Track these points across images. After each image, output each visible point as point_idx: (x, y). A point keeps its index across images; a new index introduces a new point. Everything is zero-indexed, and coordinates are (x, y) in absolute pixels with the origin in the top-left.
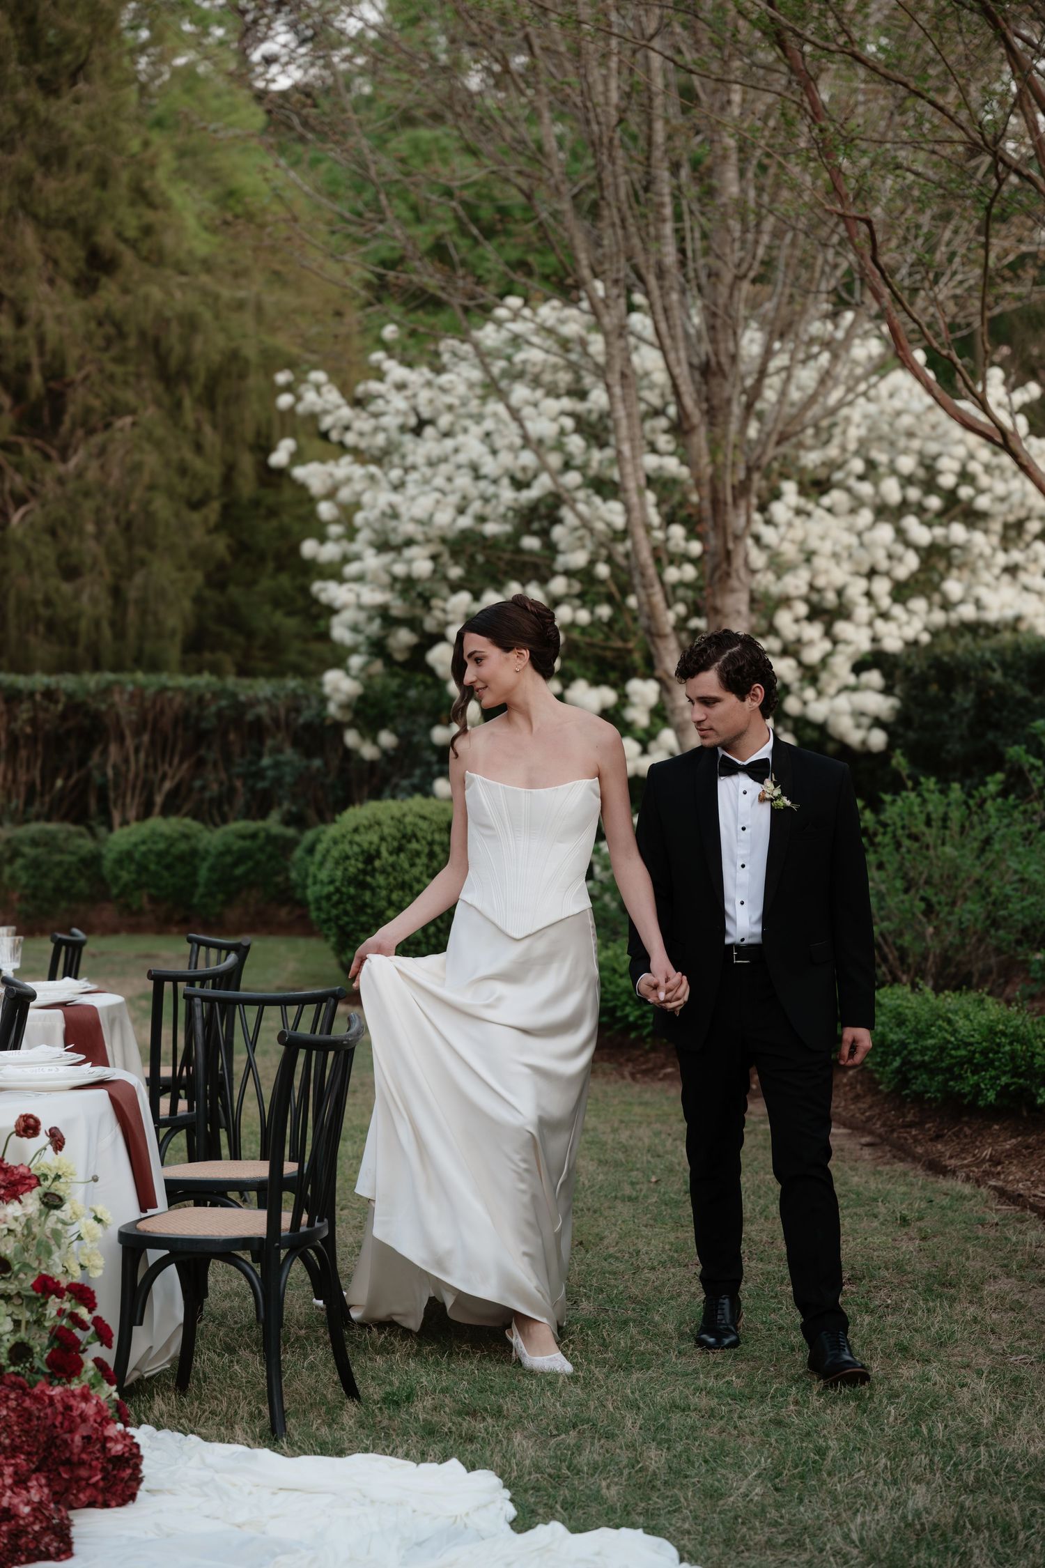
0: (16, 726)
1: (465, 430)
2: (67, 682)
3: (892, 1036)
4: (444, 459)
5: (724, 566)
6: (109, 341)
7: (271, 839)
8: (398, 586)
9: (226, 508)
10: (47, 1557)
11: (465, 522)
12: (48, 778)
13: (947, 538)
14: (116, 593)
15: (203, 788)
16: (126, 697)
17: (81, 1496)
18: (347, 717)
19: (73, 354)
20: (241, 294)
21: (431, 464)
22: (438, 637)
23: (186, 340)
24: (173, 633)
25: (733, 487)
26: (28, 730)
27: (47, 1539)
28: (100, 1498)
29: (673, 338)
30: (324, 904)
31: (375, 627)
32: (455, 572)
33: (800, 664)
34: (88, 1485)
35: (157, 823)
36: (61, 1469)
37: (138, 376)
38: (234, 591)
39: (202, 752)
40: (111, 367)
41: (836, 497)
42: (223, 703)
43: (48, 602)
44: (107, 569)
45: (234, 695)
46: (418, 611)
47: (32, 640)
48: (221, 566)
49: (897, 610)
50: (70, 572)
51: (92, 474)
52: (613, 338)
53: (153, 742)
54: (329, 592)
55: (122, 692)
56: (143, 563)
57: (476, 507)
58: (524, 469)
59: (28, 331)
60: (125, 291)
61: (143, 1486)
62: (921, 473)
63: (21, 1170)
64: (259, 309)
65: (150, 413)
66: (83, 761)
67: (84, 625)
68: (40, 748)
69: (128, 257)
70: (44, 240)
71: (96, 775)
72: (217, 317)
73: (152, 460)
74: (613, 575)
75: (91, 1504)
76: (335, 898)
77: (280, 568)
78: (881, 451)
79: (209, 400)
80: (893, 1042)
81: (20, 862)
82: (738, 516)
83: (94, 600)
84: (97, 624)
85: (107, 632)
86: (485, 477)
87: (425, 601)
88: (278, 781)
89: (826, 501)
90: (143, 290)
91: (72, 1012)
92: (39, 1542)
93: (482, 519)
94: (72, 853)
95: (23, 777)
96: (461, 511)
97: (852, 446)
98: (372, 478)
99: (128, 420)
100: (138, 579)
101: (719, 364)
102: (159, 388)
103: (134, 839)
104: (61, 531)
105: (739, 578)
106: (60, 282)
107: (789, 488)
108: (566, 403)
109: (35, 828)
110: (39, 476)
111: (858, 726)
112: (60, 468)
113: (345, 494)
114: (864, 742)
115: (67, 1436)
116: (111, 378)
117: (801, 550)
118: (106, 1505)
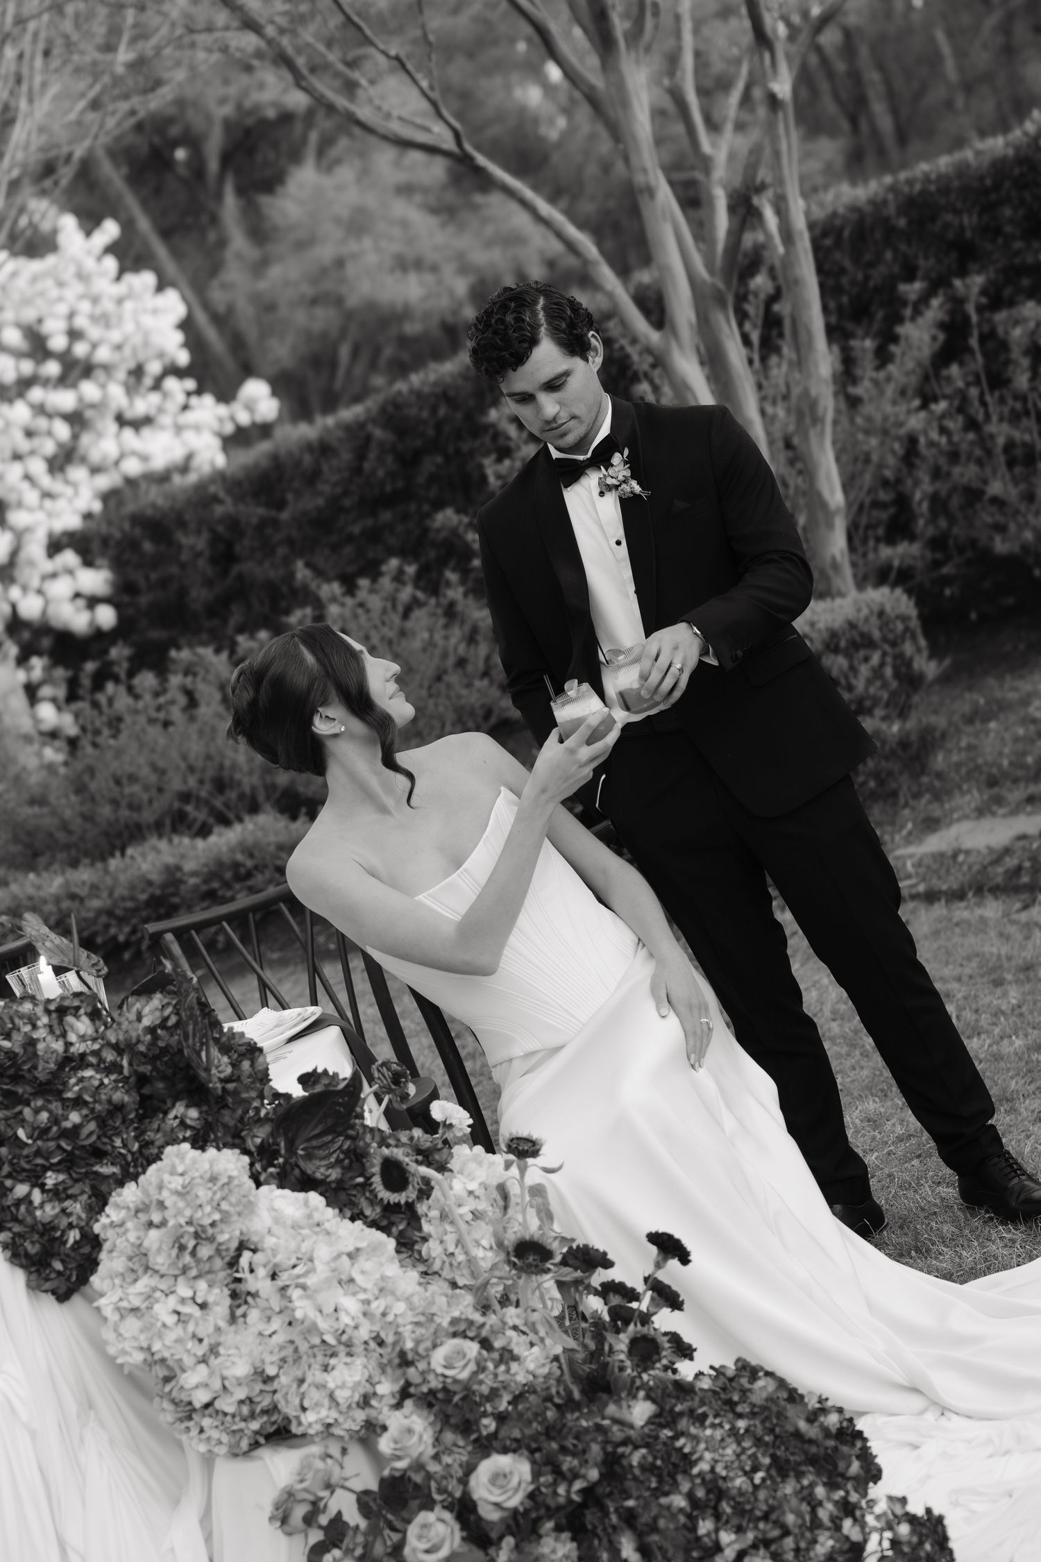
13: (81, 400)
49: (57, 485)
62: (28, 344)
111: (78, 610)
114: (92, 622)
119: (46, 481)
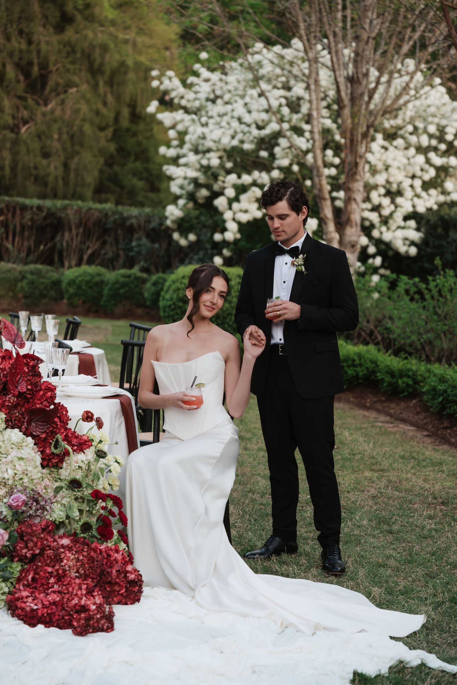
0: (24, 221)
1: (236, 102)
2: (48, 203)
3: (439, 387)
4: (225, 114)
5: (354, 169)
6: (68, 54)
7: (137, 278)
8: (203, 170)
9: (115, 132)
10: (102, 630)
11: (235, 143)
12: (37, 245)
13: (448, 163)
14: (66, 166)
15: (105, 254)
16: (73, 211)
17: (115, 599)
18: (175, 226)
19: (52, 59)
20: (127, 37)
21: (221, 116)
22: (220, 193)
23: (102, 56)
24: (90, 184)
25: (362, 134)
26: (30, 223)
27: (102, 622)
28: (124, 601)
29: (339, 65)
30: (167, 309)
31: (191, 187)
32: (229, 165)
33: (380, 216)
34: (119, 594)
35: (85, 268)
36: (106, 586)
37: (80, 70)
38: (116, 168)
39: (106, 237)
40: (69, 66)
41: (399, 142)
42: (117, 217)
43: (36, 168)
44: (62, 154)
45: (121, 214)
46: (211, 182)
47: (28, 183)
48: (112, 157)
49: (424, 194)
50: (46, 155)
51: (58, 113)
52: (312, 63)
53: (84, 232)
54: (170, 170)
55: (72, 209)
56: (78, 153)
57: (240, 136)
58: (263, 121)
59: (33, 47)
60: (77, 32)
61: (143, 594)
62: (437, 134)
63: (85, 437)
64: (135, 45)
65: (84, 87)
66: (53, 238)
67: (51, 179)
68: (34, 231)
69: (79, 17)
70: (42, 7)
71: (58, 245)
72: (116, 46)
73: (84, 108)
74: (300, 171)
75: (119, 603)
76: (173, 307)
77: (136, 159)
78: (420, 122)
79: (110, 83)
80: (440, 390)
81: (25, 282)
82: (362, 147)
83: (56, 168)
84: (56, 179)
85: (61, 182)
86: (245, 123)
87: (215, 177)
88: (139, 253)
89: (395, 143)
90: (84, 32)
91: (83, 357)
92: (99, 623)
93: (242, 142)
94: (49, 279)
95: (26, 244)
96: (233, 137)
97: (407, 119)
98: (193, 120)
99: (74, 90)
100: (76, 160)
101: (358, 78)
102: (89, 76)
103: (76, 274)
104: (43, 137)
105: (360, 175)
106: (48, 26)
107: (379, 137)
108: (282, 92)
109: (32, 267)
110: (34, 112)
111: (404, 244)
112: (44, 109)
113: (180, 127)
114: (407, 252)
115: (109, 570)
116: (68, 70)
117: (384, 165)
118: (126, 604)
119: (419, 190)
